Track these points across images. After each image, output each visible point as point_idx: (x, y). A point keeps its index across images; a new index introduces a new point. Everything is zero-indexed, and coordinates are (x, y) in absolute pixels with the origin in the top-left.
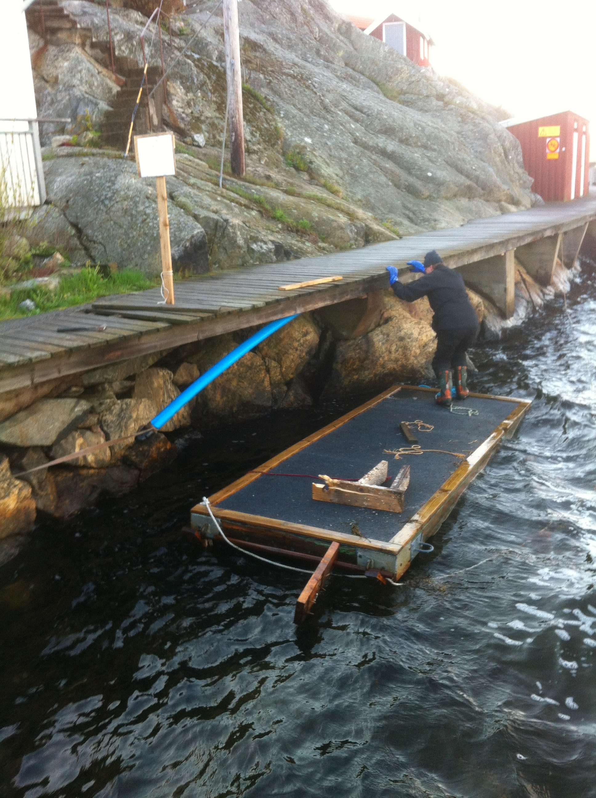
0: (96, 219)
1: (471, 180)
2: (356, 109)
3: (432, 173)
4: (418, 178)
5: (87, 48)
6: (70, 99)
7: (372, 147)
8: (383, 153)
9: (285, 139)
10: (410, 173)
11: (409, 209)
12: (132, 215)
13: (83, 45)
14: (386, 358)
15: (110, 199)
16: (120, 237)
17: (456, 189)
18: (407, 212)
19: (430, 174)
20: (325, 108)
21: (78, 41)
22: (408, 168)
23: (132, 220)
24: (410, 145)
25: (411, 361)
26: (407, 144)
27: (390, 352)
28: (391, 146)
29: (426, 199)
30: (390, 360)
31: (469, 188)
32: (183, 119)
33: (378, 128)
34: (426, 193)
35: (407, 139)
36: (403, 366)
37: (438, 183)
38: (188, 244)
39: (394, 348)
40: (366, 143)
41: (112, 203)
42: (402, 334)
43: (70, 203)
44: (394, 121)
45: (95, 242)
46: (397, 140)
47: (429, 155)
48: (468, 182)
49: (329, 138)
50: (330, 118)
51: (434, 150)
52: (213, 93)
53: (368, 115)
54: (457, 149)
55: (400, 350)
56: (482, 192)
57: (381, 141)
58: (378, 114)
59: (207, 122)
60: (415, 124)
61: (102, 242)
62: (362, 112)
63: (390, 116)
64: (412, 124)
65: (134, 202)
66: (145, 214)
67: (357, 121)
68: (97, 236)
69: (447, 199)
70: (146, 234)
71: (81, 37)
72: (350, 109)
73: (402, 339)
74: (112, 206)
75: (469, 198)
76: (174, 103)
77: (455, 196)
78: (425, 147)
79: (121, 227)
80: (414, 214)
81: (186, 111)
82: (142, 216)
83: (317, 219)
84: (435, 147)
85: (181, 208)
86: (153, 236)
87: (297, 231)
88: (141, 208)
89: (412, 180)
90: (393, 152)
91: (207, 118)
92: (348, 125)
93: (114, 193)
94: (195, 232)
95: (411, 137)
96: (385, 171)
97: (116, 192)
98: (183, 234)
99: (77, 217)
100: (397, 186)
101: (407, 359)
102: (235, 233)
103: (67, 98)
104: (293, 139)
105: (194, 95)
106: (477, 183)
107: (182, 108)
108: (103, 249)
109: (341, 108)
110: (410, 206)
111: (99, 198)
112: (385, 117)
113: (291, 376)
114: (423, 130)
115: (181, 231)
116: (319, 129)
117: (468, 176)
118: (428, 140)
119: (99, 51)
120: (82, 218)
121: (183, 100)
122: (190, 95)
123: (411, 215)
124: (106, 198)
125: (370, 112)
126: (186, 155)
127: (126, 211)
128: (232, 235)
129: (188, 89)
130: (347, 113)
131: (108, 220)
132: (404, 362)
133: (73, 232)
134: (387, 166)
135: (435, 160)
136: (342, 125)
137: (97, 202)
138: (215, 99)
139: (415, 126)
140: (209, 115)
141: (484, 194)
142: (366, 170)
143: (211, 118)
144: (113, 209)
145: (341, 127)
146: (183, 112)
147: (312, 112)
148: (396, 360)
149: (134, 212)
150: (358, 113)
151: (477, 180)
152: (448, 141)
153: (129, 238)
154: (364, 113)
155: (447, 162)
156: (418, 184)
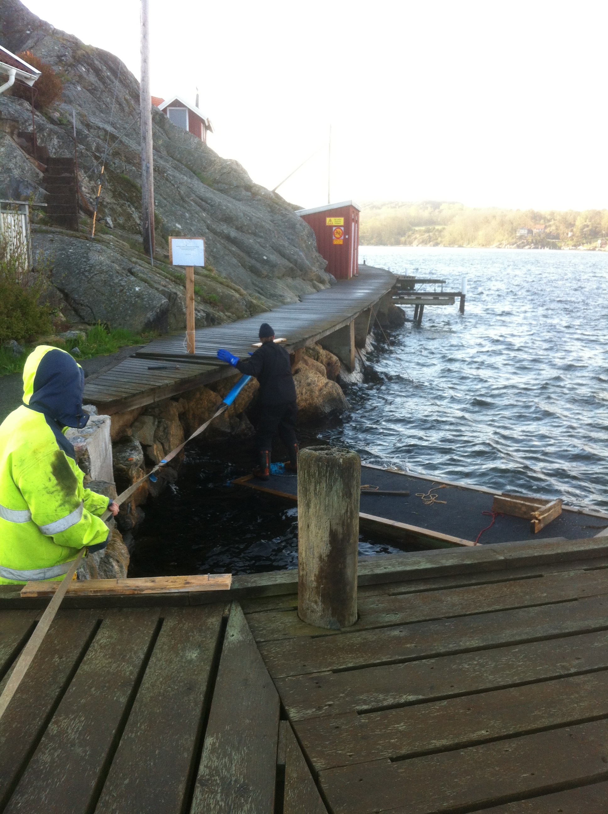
0: (80, 287)
1: (291, 262)
2: (202, 199)
3: (266, 256)
4: (256, 260)
5: (15, 137)
6: (10, 181)
7: (220, 233)
8: (228, 238)
9: (163, 225)
10: (250, 256)
11: (258, 286)
12: (110, 285)
13: (12, 134)
14: (300, 399)
15: (89, 271)
16: (104, 303)
17: (284, 270)
18: (257, 288)
19: (265, 258)
20: (182, 199)
21: (8, 130)
22: (248, 251)
23: (111, 289)
24: (244, 232)
25: (315, 400)
26: (242, 231)
27: (302, 394)
28: (233, 233)
29: (265, 278)
30: (302, 400)
31: (292, 269)
32: (91, 203)
33: (220, 216)
34: (265, 273)
35: (241, 227)
36: (310, 404)
37: (272, 266)
38: (158, 311)
39: (304, 391)
40: (214, 229)
41: (92, 275)
42: (309, 381)
43: (54, 272)
44: (231, 212)
45: (82, 305)
46: (234, 227)
47: (259, 241)
48: (291, 265)
49: (192, 225)
50: (188, 208)
51: (261, 237)
52: (108, 183)
53: (212, 206)
54: (277, 236)
55: (308, 392)
56: (301, 273)
57: (224, 228)
58: (219, 205)
59: (109, 207)
60: (244, 214)
61: (89, 305)
62: (206, 202)
63: (228, 207)
64: (242, 215)
65: (109, 275)
66: (122, 286)
67: (204, 210)
68: (83, 301)
69: (279, 278)
70: (126, 301)
71: (10, 127)
72: (198, 199)
73: (309, 384)
74: (92, 277)
75: (292, 278)
76: (83, 189)
77: (283, 276)
78: (255, 234)
79: (103, 294)
80: (262, 290)
81: (92, 196)
82: (119, 286)
83: (221, 294)
84: (262, 234)
85: (145, 282)
86: (131, 302)
87: (210, 303)
88: (117, 281)
89: (253, 262)
90: (235, 238)
91: (107, 203)
92: (201, 214)
93: (91, 267)
94: (163, 302)
95: (244, 225)
96: (234, 254)
97: (92, 266)
98: (154, 302)
99: (62, 284)
100: (244, 266)
101: (313, 399)
102: (181, 303)
103: (8, 179)
104: (169, 225)
105: (95, 183)
106: (296, 265)
107: (88, 193)
108: (90, 311)
109: (192, 198)
110: (257, 283)
111: (79, 270)
112: (224, 208)
113: (241, 411)
114: (251, 220)
115: (152, 300)
116: (183, 216)
117: (289, 260)
118: (256, 228)
119: (24, 140)
120: (67, 285)
121: (88, 186)
122: (93, 183)
123: (260, 290)
124: (86, 271)
125: (213, 203)
126: (112, 236)
127: (105, 282)
128: (180, 304)
129: (91, 178)
130: (196, 203)
131: (90, 288)
132: (311, 401)
133: (62, 296)
134: (233, 249)
135: (264, 245)
136: (197, 213)
137: (78, 273)
138: (109, 187)
139: (244, 216)
140: (109, 201)
141: (302, 274)
142: (222, 253)
143: (110, 203)
144: (94, 280)
145: (197, 215)
146: (90, 197)
147: (174, 201)
148: (306, 400)
149: (112, 284)
150: (203, 203)
151: (295, 262)
152: (270, 230)
153: (112, 303)
154: (209, 204)
155: (272, 247)
156: (258, 265)
